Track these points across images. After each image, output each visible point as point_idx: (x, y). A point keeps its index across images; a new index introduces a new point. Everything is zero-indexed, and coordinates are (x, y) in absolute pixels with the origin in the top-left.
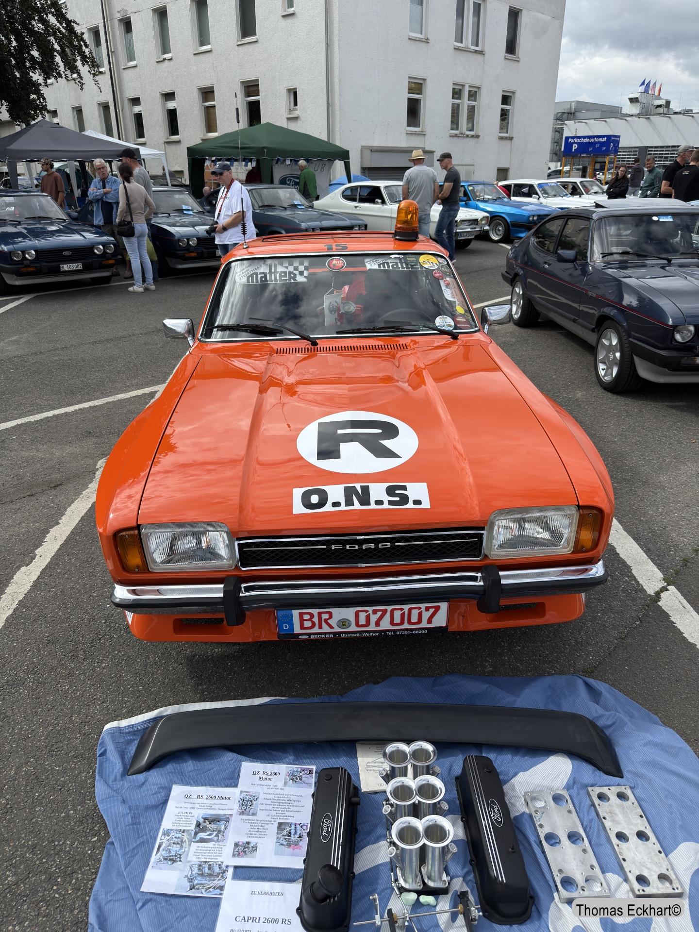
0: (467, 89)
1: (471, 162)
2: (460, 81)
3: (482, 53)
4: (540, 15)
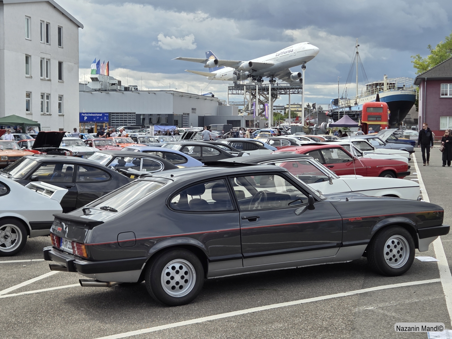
0: (46, 95)
1: (49, 126)
2: (43, 92)
3: (50, 80)
4: (70, 63)
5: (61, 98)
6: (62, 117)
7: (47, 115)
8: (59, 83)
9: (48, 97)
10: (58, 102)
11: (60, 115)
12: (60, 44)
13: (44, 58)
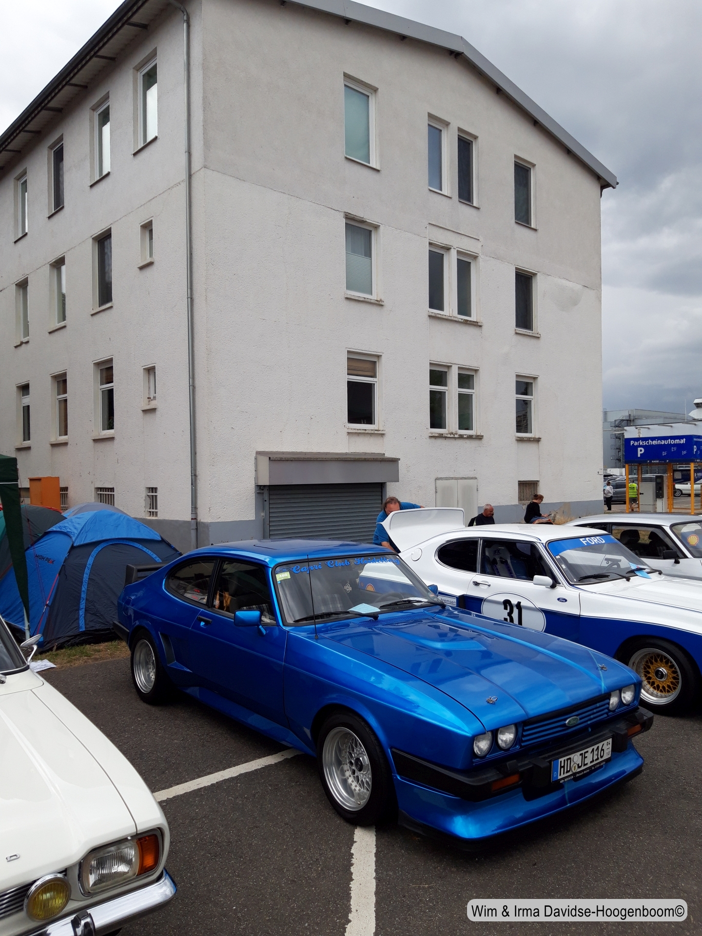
0: (455, 371)
1: (471, 475)
3: (476, 325)
4: (565, 283)
5: (524, 386)
6: (532, 447)
7: (461, 437)
8: (519, 337)
9: (466, 380)
10: (511, 397)
11: (520, 440)
12: (523, 215)
13: (448, 249)
